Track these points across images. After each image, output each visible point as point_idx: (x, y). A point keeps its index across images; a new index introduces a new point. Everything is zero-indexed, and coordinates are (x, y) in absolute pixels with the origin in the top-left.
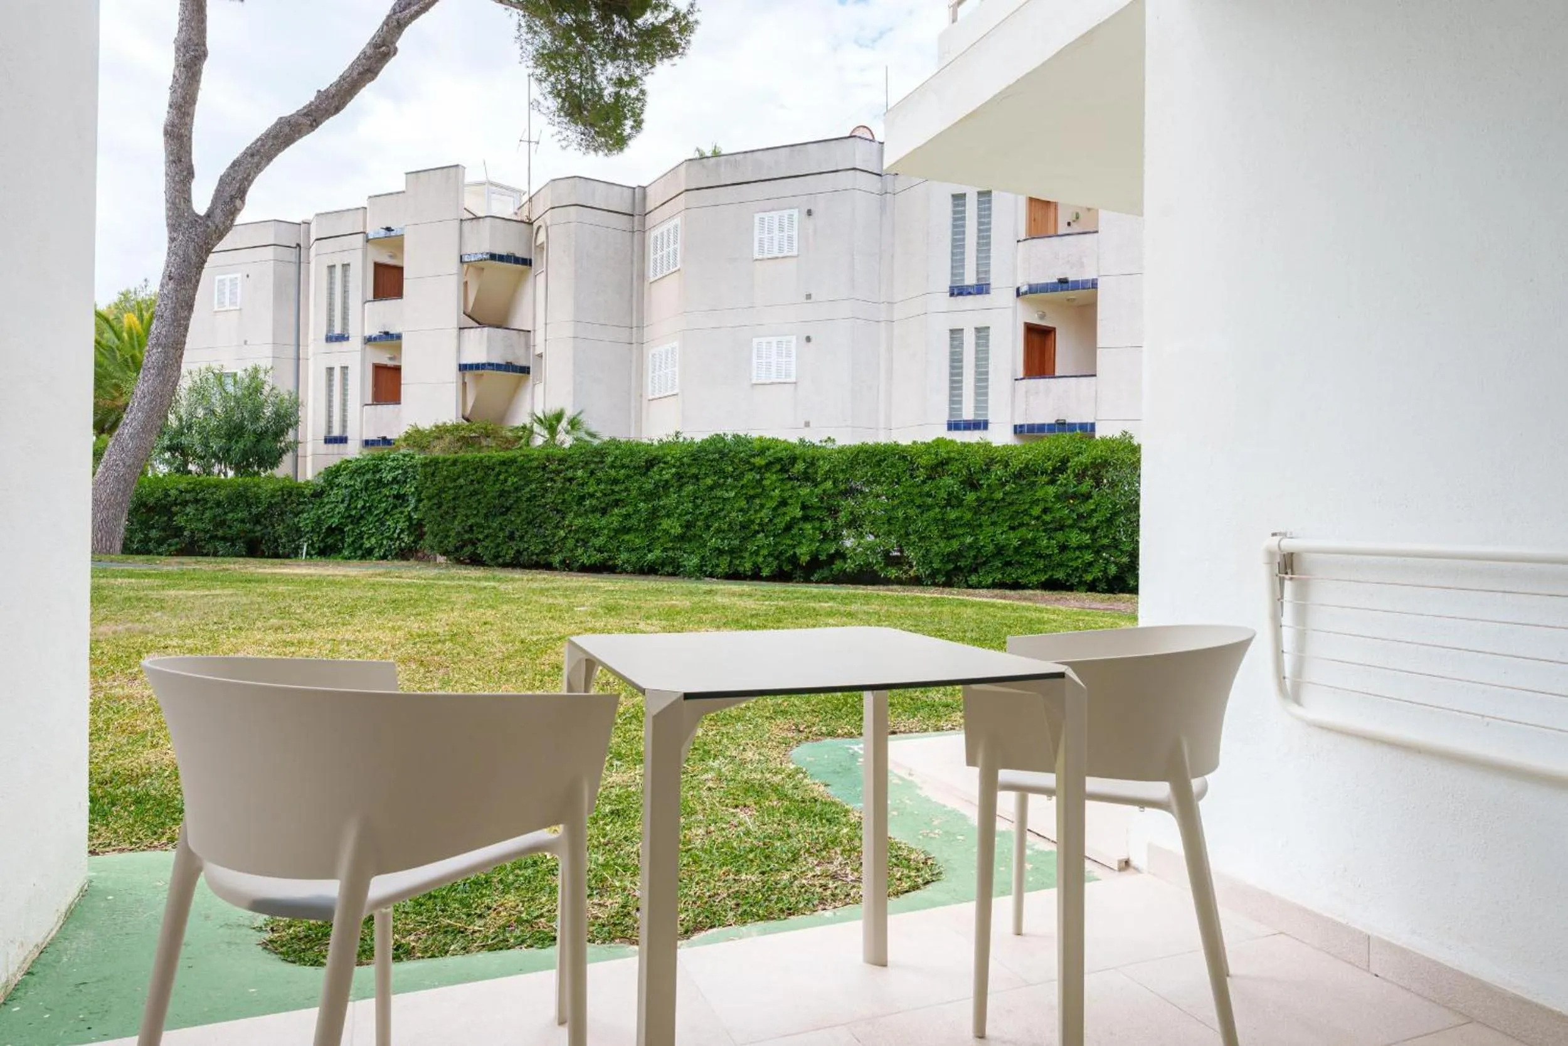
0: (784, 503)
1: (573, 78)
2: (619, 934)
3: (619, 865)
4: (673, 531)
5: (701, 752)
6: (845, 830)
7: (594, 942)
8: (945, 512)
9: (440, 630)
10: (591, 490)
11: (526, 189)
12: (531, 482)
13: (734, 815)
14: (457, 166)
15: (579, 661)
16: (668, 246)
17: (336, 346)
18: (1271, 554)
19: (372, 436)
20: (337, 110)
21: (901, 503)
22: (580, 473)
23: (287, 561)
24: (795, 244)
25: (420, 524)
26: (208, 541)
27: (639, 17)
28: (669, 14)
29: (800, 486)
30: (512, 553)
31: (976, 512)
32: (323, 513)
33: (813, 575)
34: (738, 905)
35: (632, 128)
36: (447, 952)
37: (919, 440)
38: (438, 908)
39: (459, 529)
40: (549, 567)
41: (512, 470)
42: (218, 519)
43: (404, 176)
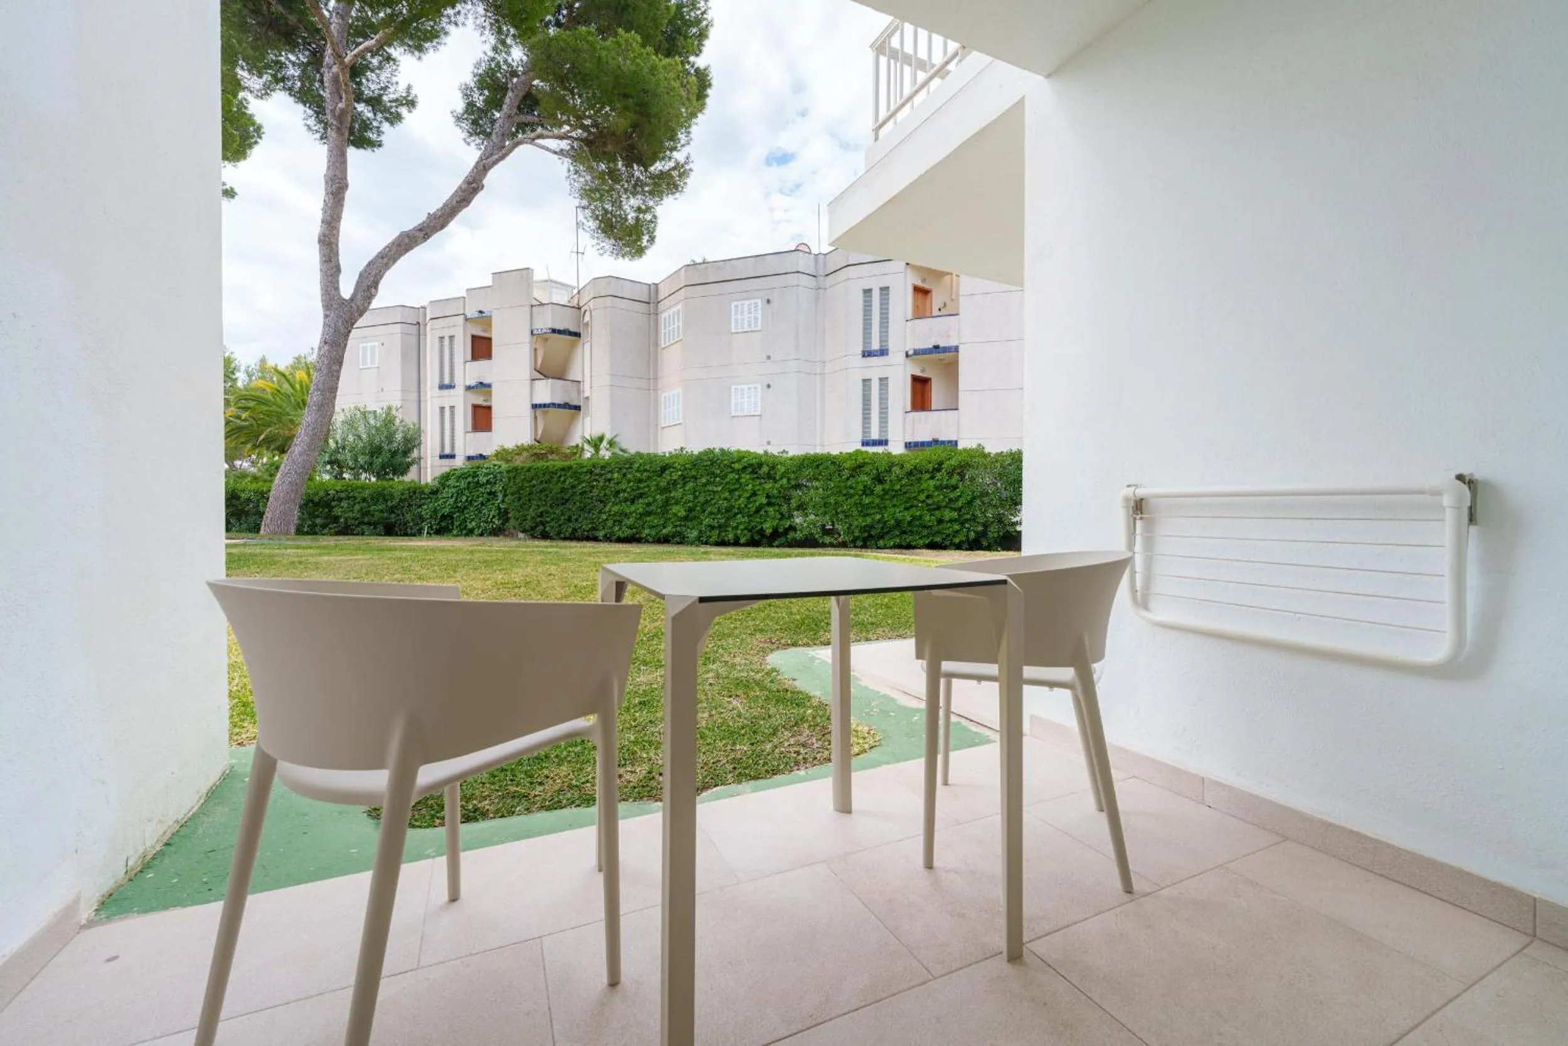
0: (754, 494)
1: (606, 206)
2: (646, 794)
3: (646, 741)
4: (679, 514)
5: (703, 659)
6: (810, 711)
7: (627, 800)
8: (862, 499)
9: (517, 580)
10: (624, 487)
11: (576, 285)
12: (583, 482)
13: (729, 702)
14: (528, 268)
15: (611, 582)
16: (674, 324)
17: (446, 392)
18: (1127, 500)
19: (472, 453)
20: (442, 227)
21: (832, 493)
22: (616, 475)
23: (414, 538)
24: (759, 323)
25: (506, 512)
26: (357, 526)
27: (651, 165)
28: (672, 164)
29: (766, 483)
30: (570, 530)
31: (882, 498)
32: (438, 505)
33: (774, 542)
34: (734, 768)
35: (648, 241)
36: (513, 813)
37: (844, 451)
38: (508, 778)
39: (533, 514)
40: (596, 539)
41: (569, 474)
42: (364, 510)
43: (491, 275)
